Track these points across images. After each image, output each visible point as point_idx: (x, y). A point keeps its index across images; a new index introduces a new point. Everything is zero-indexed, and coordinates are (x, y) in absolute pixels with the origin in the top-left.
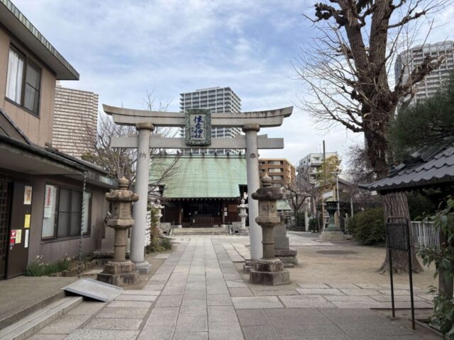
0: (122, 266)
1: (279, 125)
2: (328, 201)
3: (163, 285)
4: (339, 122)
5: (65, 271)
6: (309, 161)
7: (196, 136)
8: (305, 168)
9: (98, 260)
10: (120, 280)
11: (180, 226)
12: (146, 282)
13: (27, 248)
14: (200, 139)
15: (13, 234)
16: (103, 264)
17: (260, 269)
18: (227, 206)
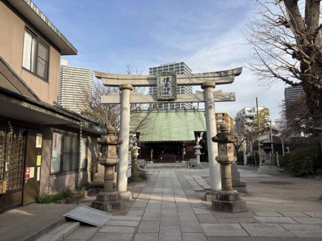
0: (110, 196)
1: (231, 82)
2: (263, 142)
3: (143, 211)
4: (279, 79)
5: (68, 198)
6: (244, 113)
7: (165, 93)
8: (241, 119)
9: (93, 189)
10: (109, 207)
11: (152, 162)
12: (129, 208)
13: (39, 182)
14: (168, 95)
15: (28, 171)
16: (96, 192)
17: (221, 199)
18: (185, 147)
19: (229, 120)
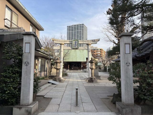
0: (58, 78)
1: (96, 43)
3: (68, 82)
6: (110, 49)
9: (50, 77)
10: (58, 81)
12: (64, 82)
14: (76, 47)
17: (90, 79)
18: (82, 64)
19: (103, 52)
